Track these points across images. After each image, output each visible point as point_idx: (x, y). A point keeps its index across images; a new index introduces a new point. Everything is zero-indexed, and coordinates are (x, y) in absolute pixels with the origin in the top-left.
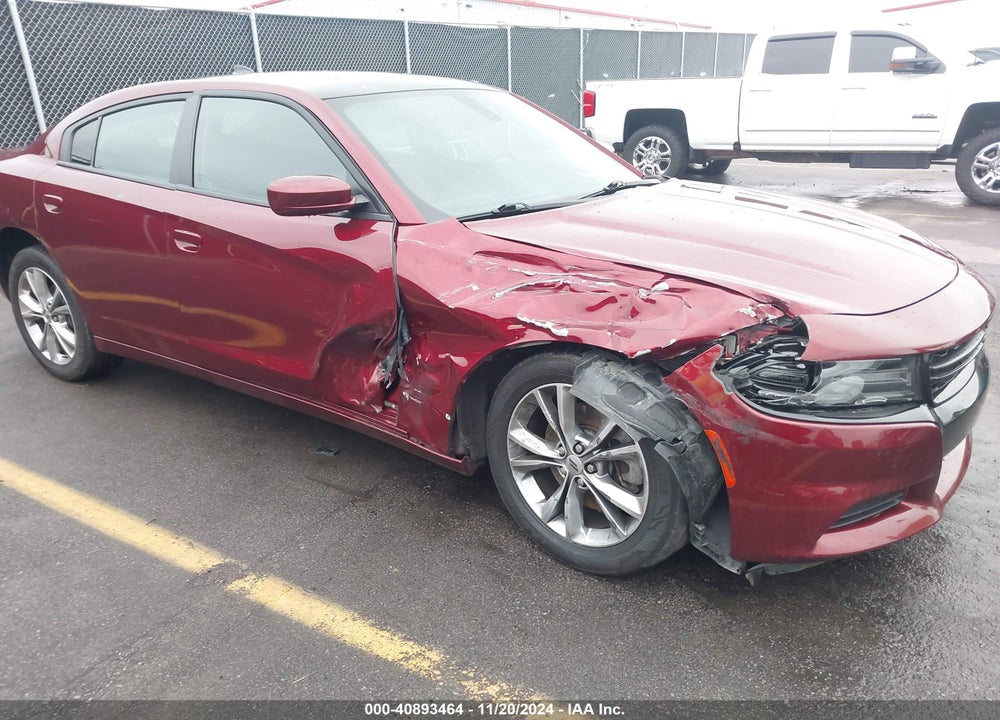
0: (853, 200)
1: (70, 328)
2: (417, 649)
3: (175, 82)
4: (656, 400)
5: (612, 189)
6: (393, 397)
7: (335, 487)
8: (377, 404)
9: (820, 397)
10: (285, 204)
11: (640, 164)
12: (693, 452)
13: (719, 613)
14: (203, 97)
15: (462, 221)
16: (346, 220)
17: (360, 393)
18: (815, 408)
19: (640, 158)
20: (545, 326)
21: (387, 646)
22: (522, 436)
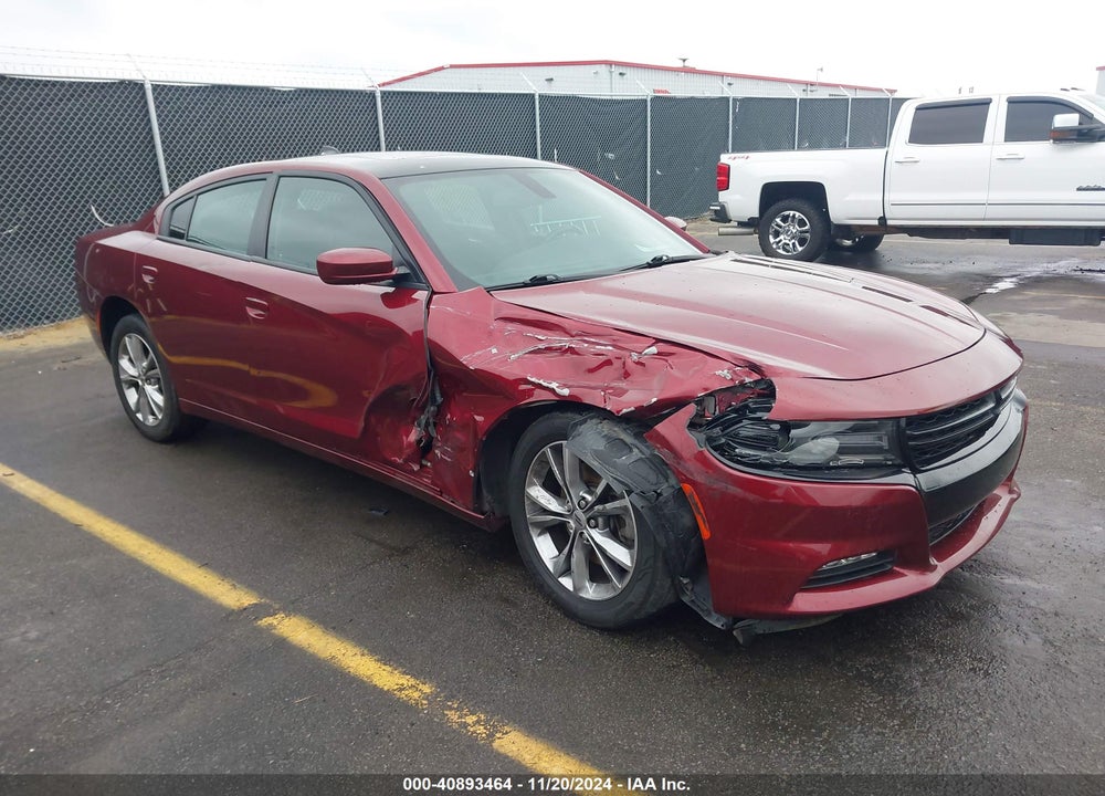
0: (1014, 279)
1: (160, 391)
2: (412, 682)
3: (252, 164)
4: (640, 455)
5: (657, 263)
6: (429, 456)
7: (378, 543)
8: (414, 462)
9: (795, 457)
10: (334, 273)
11: (778, 240)
12: (665, 502)
13: (707, 668)
14: (280, 177)
15: (489, 290)
16: (391, 290)
17: (399, 452)
18: (788, 467)
19: (777, 234)
20: (551, 386)
21: (385, 677)
22: (538, 493)
